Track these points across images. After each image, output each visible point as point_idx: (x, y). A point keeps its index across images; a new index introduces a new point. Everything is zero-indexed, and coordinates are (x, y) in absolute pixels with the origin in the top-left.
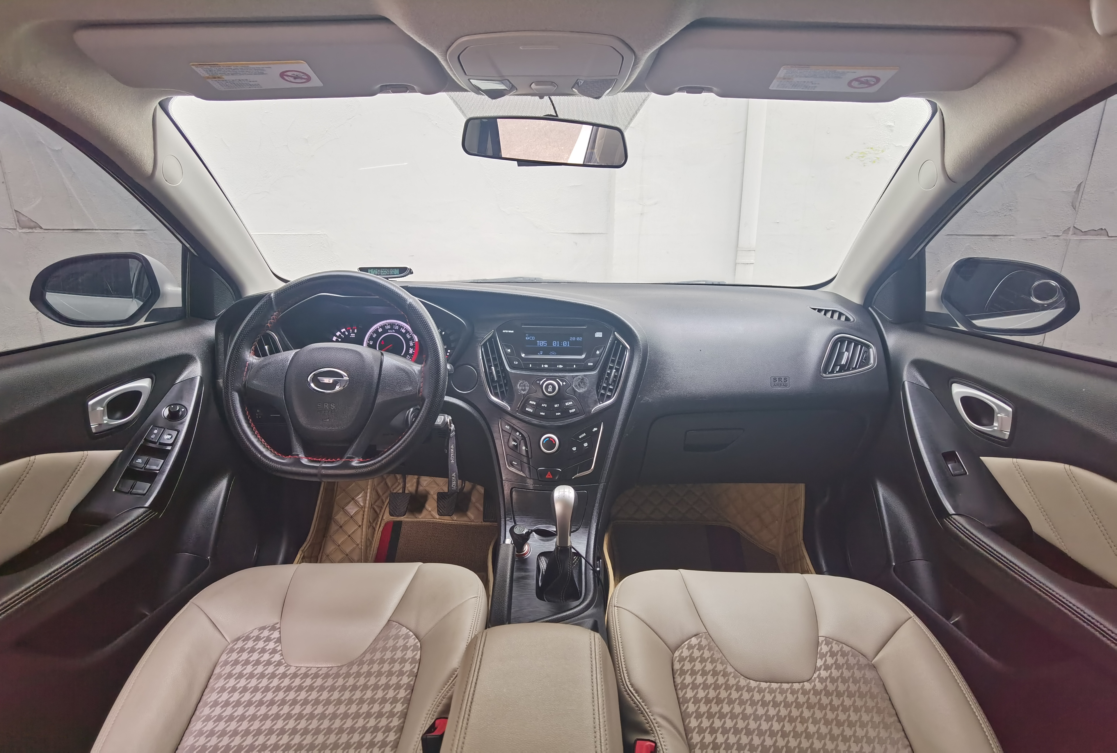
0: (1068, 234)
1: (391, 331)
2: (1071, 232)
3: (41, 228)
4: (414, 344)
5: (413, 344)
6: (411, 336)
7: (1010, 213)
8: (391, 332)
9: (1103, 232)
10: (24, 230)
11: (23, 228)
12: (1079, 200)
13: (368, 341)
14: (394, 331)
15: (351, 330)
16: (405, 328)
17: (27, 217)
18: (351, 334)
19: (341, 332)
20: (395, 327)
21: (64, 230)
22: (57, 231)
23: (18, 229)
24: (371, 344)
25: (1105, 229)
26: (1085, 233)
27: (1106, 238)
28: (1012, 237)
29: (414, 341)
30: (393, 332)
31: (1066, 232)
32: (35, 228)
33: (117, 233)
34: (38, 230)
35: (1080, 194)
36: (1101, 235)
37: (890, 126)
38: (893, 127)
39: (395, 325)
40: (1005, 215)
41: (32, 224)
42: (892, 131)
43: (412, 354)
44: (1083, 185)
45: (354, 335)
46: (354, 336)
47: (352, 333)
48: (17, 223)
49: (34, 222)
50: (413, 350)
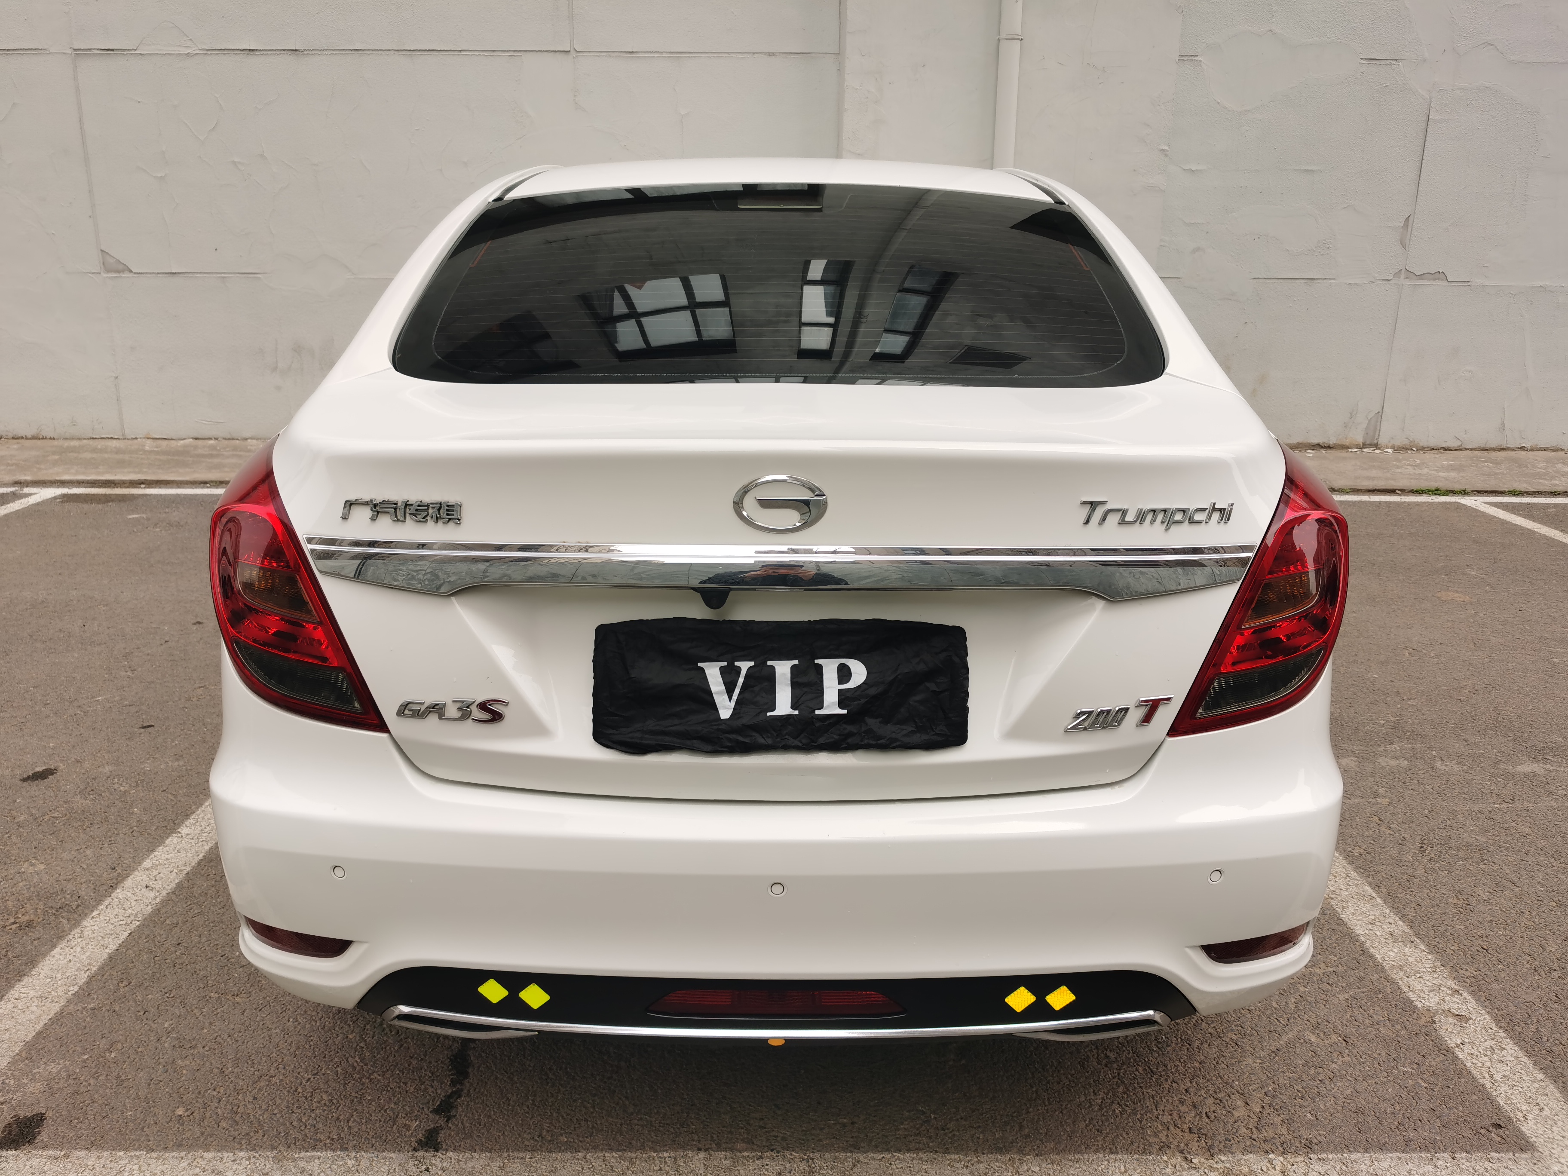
0: (1399, 277)
2: (1403, 276)
3: (131, 271)
7: (1328, 252)
9: (1440, 275)
10: (110, 275)
11: (108, 271)
12: (1408, 237)
17: (115, 258)
21: (158, 273)
22: (149, 275)
23: (102, 273)
25: (1442, 272)
26: (1421, 277)
27: (1446, 283)
28: (1332, 281)
31: (1397, 274)
32: (123, 271)
33: (224, 277)
34: (126, 274)
35: (1409, 230)
36: (1438, 279)
37: (1163, 150)
38: (1167, 151)
40: (1323, 255)
41: (121, 267)
42: (1166, 155)
44: (1411, 219)
48: (102, 266)
49: (122, 263)
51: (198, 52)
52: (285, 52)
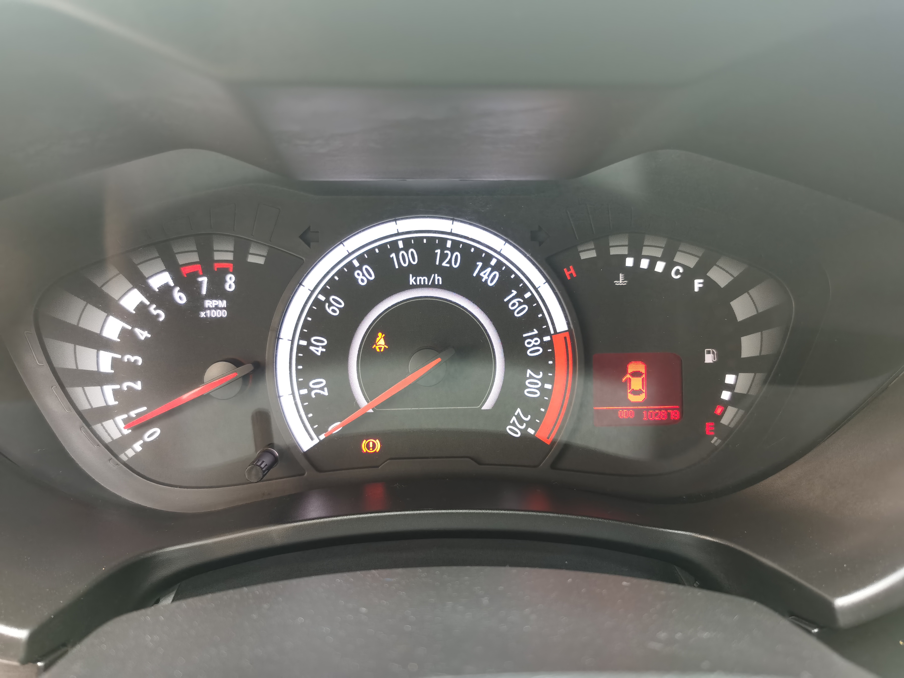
1: (423, 279)
4: (550, 344)
5: (543, 344)
6: (527, 302)
8: (420, 286)
13: (303, 336)
14: (438, 279)
15: (204, 280)
16: (499, 264)
18: (208, 303)
19: (146, 290)
20: (443, 257)
24: (318, 350)
29: (547, 332)
30: (434, 286)
39: (443, 247)
43: (540, 402)
45: (223, 304)
46: (223, 314)
47: (211, 296)
50: (543, 381)
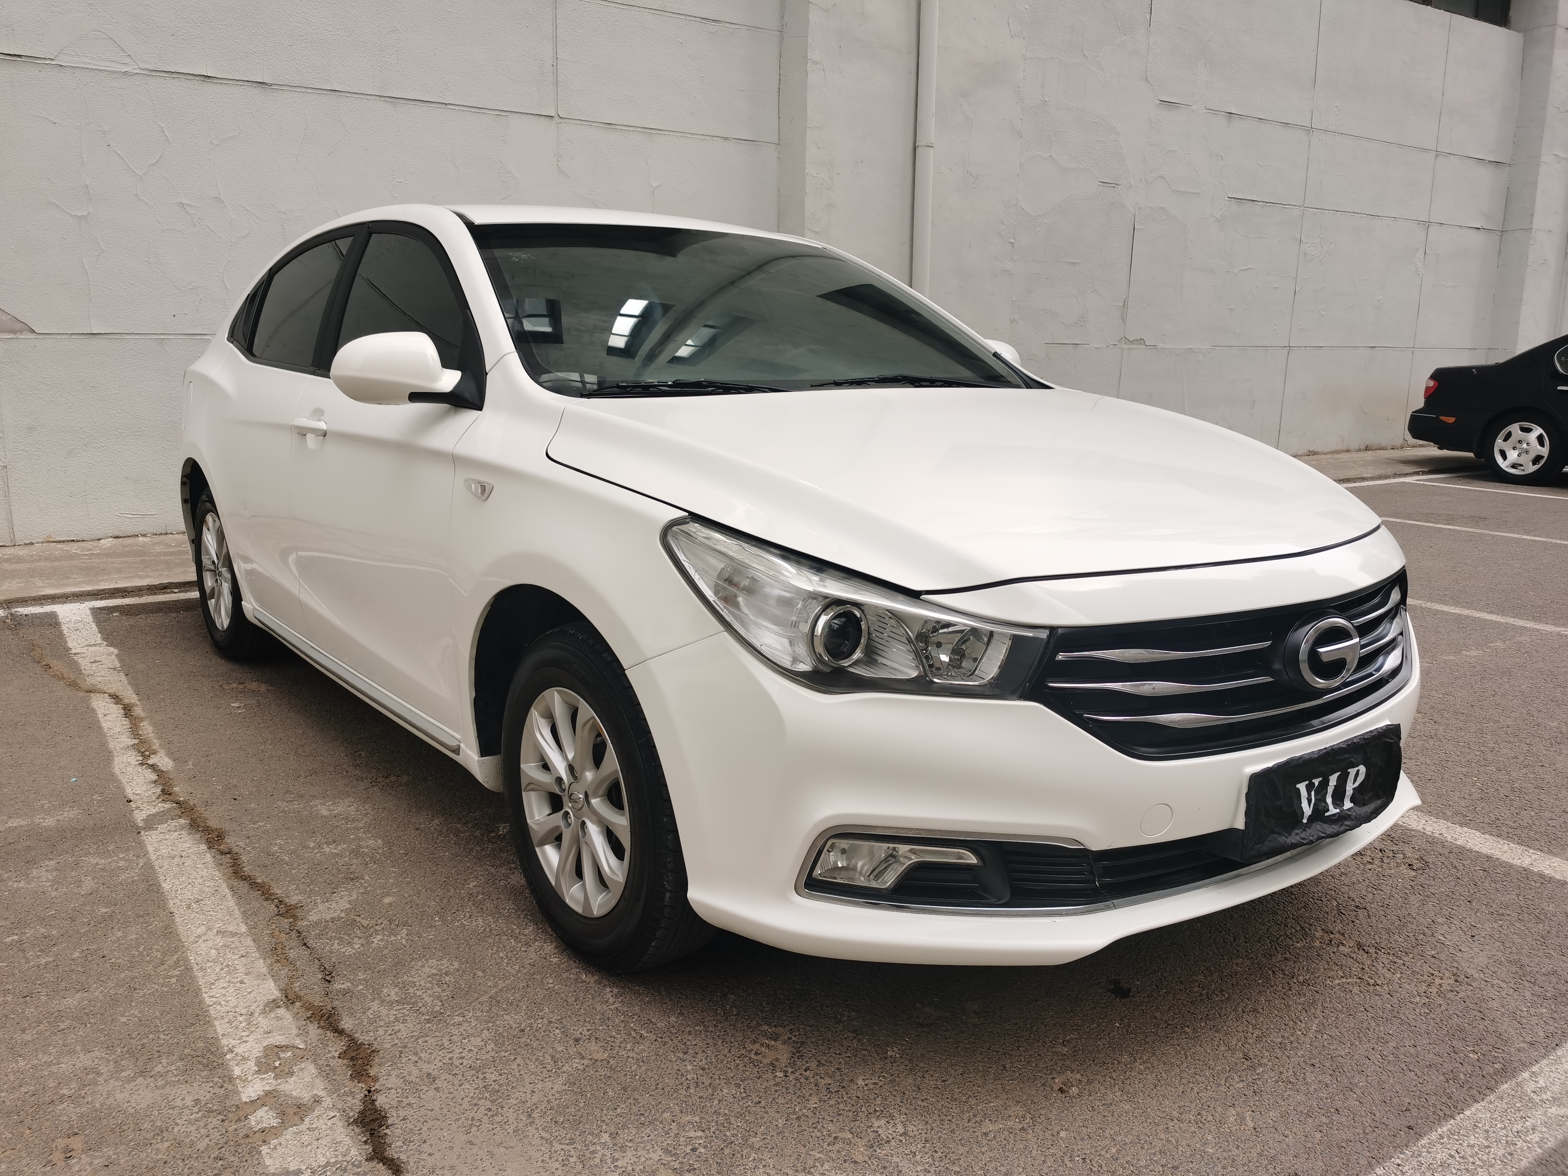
0: (1121, 343)
3: (33, 332)
7: (1084, 324)
9: (1142, 341)
17: (13, 315)
22: (57, 337)
26: (1132, 342)
27: (1145, 347)
28: (1087, 346)
32: (22, 331)
34: (26, 335)
36: (1141, 344)
40: (1081, 326)
41: (20, 326)
49: (20, 321)
51: (138, 71)
52: (249, 84)
